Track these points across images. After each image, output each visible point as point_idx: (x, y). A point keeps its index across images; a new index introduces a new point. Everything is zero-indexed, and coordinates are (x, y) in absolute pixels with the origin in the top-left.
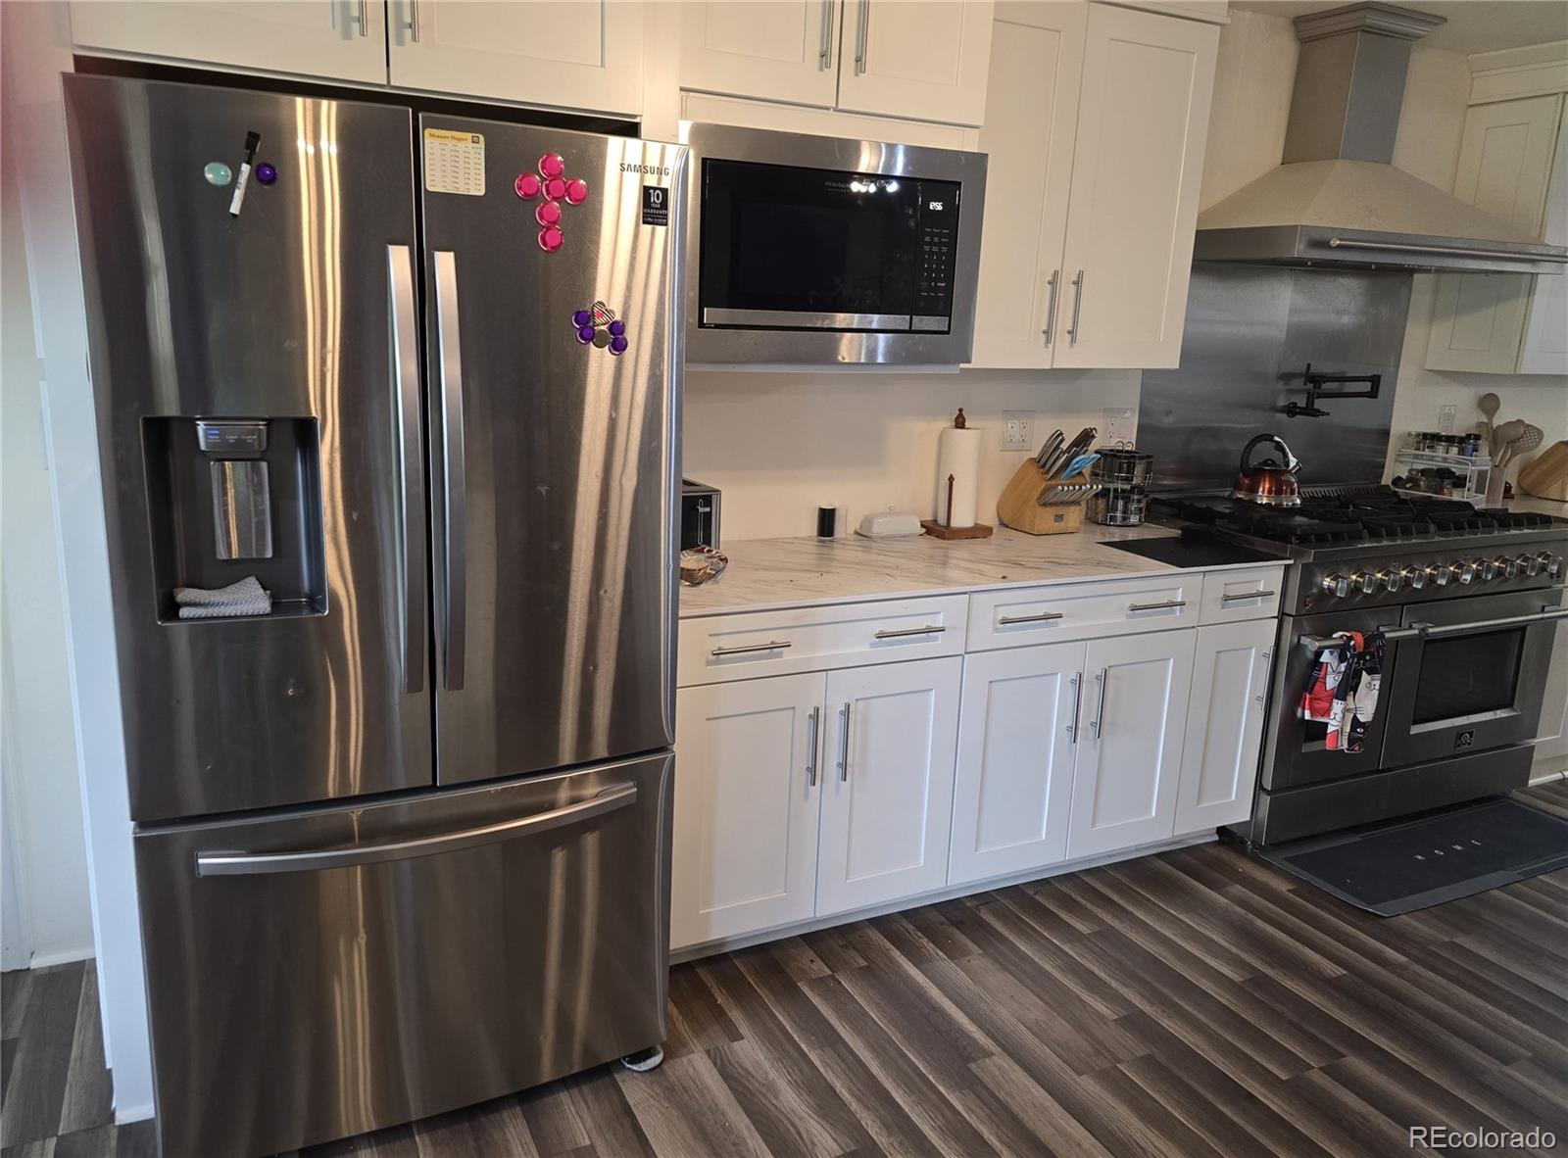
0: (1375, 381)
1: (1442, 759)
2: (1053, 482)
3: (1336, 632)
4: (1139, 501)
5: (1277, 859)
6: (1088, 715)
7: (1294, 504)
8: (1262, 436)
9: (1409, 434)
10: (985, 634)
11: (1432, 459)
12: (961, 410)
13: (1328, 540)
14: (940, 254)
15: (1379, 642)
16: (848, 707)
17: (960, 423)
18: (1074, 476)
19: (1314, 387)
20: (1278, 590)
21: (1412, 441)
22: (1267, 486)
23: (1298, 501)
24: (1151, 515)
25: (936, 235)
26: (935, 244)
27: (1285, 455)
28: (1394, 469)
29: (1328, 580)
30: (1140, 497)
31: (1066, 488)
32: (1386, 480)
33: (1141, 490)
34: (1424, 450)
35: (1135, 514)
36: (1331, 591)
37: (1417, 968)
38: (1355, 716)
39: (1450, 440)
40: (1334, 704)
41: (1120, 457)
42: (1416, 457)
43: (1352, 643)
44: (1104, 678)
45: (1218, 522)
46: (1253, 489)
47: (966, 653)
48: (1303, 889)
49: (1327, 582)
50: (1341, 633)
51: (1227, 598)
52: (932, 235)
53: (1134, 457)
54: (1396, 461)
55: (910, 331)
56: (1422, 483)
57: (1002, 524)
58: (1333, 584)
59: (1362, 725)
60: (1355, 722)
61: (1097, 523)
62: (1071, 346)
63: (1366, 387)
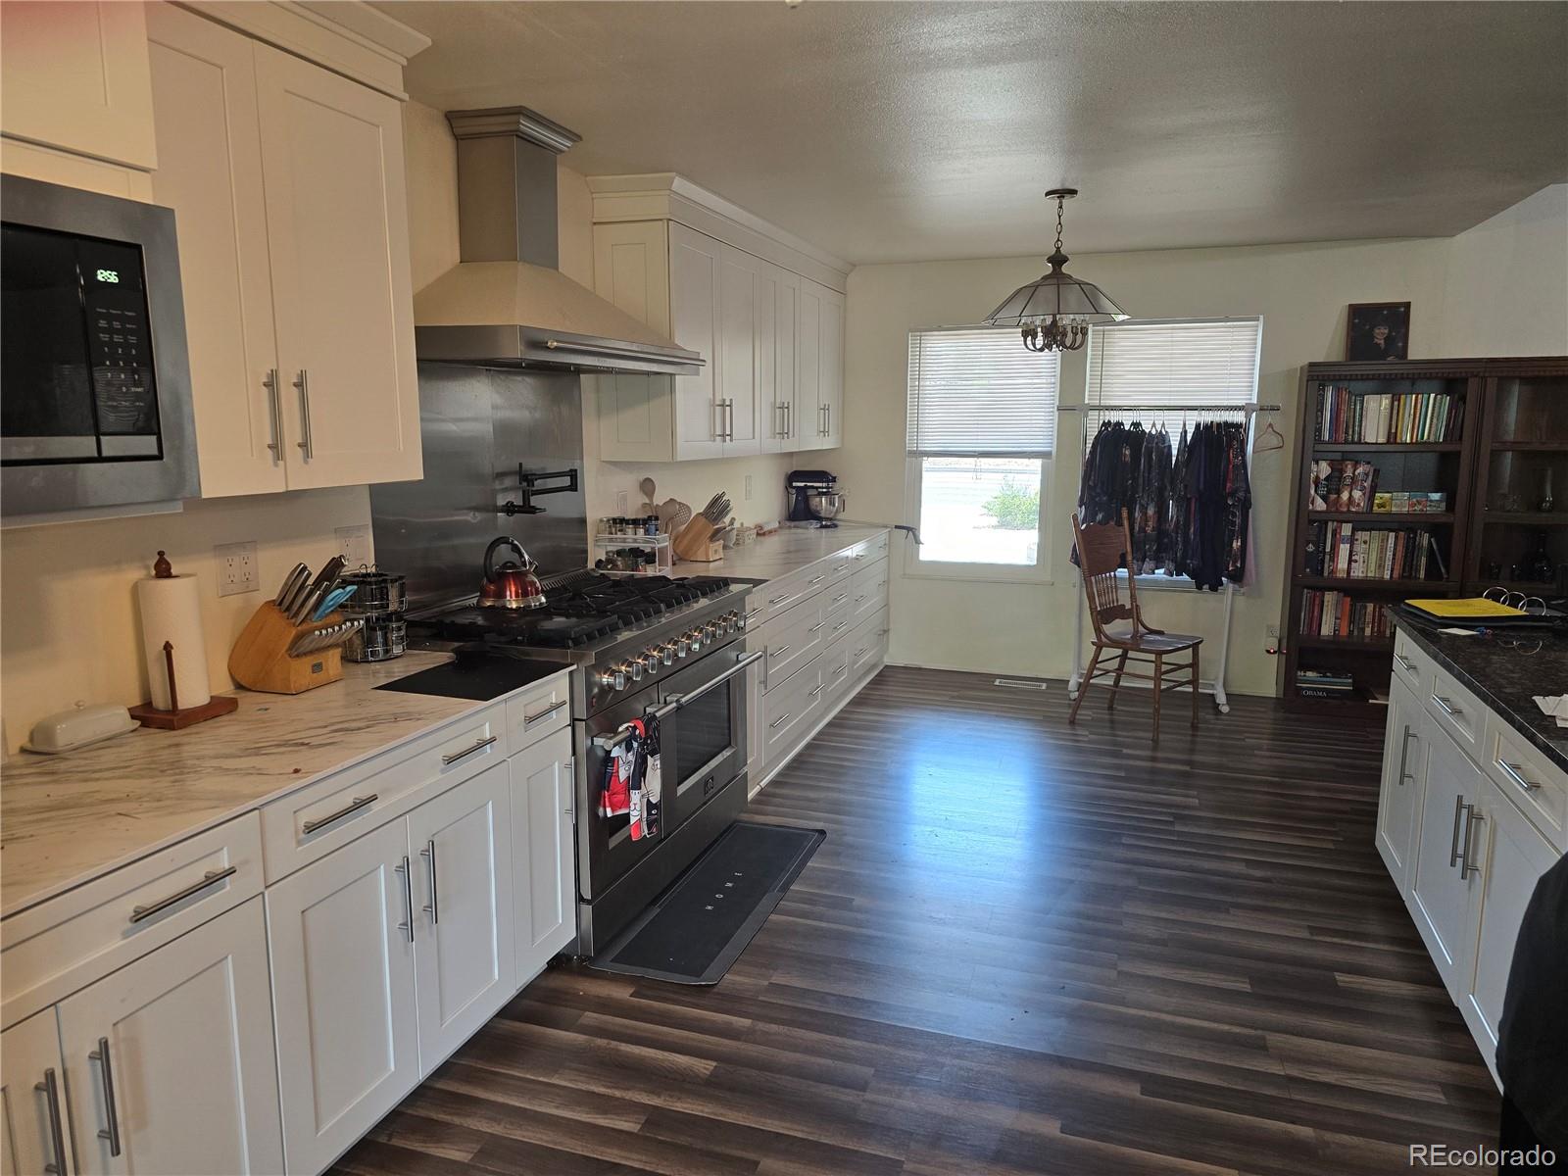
0: (573, 475)
1: (698, 809)
2: (304, 627)
3: (621, 725)
4: (399, 629)
5: (606, 965)
6: (420, 900)
7: (541, 604)
8: (498, 539)
9: (601, 521)
10: (287, 852)
11: (624, 541)
12: (161, 554)
13: (596, 638)
14: (126, 346)
15: (654, 724)
16: (104, 1045)
17: (163, 571)
18: (327, 615)
19: (528, 485)
20: (567, 698)
21: (602, 526)
22: (513, 589)
23: (543, 600)
24: (413, 643)
25: (117, 318)
26: (117, 332)
27: (522, 556)
28: (596, 553)
29: (606, 676)
30: (399, 624)
31: (324, 632)
32: (591, 565)
33: (398, 616)
34: (616, 534)
35: (397, 644)
36: (611, 687)
37: (761, 1026)
38: (648, 800)
39: (635, 522)
40: (632, 795)
41: (370, 583)
42: (611, 540)
43: (637, 732)
44: (430, 853)
45: (487, 637)
46: (501, 595)
47: (267, 887)
48: (642, 987)
49: (606, 679)
50: (625, 725)
51: (530, 720)
52: (109, 318)
53: (385, 581)
54: (595, 545)
55: (100, 459)
56: (619, 563)
57: (239, 686)
58: (611, 680)
59: (655, 806)
60: (650, 806)
61: (356, 662)
62: (306, 462)
63: (566, 481)
